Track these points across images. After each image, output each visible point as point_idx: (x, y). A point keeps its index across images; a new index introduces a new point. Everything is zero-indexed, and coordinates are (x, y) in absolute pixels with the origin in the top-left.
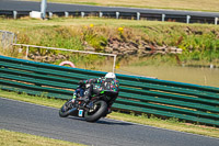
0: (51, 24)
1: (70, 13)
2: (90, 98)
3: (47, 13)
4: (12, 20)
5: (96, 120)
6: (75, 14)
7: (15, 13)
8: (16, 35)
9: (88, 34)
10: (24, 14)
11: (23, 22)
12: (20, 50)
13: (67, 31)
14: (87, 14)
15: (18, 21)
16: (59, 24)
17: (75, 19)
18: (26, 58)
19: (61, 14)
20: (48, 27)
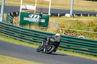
0: (75, 19)
1: (83, 15)
2: (49, 44)
3: (73, 15)
4: (57, 18)
5: (50, 53)
6: (85, 15)
7: (59, 15)
8: (59, 24)
9: (91, 24)
10: (63, 15)
11: (62, 18)
12: (61, 31)
13: (82, 23)
14: (91, 15)
15: (60, 18)
16: (78, 19)
17: (85, 18)
18: (63, 34)
19: (79, 15)
20: (73, 21)
